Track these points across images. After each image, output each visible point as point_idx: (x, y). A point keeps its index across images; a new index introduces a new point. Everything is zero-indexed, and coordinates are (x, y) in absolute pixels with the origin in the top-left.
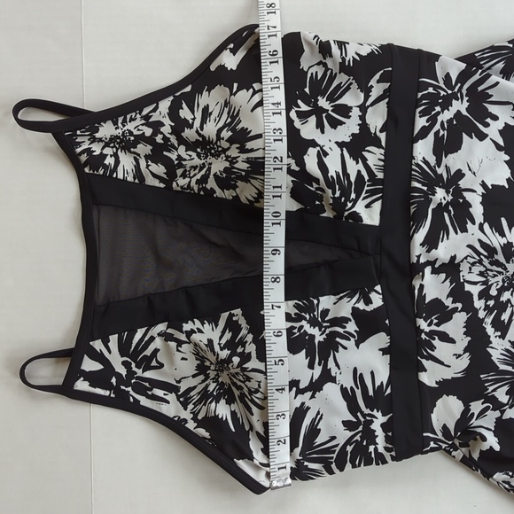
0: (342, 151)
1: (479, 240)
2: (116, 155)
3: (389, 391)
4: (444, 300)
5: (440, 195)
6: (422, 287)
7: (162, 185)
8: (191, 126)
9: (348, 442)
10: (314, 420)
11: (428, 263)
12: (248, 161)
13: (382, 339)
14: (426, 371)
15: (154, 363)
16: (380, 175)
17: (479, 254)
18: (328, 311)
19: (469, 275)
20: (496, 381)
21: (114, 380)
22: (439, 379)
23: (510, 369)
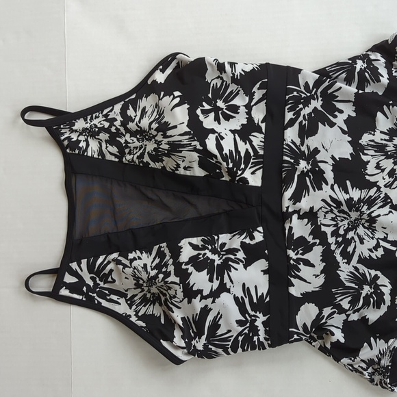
0: (235, 136)
1: (330, 196)
2: (87, 141)
3: (268, 299)
4: (307, 237)
5: (303, 165)
6: (291, 228)
7: (117, 160)
8: (133, 121)
9: (240, 334)
10: (215, 318)
11: (295, 212)
12: (168, 143)
13: (262, 264)
14: (294, 286)
15: (110, 279)
16: (261, 152)
17: (330, 206)
18: (225, 244)
19: (325, 220)
20: (343, 294)
21: (85, 289)
22: (303, 291)
23: (353, 285)
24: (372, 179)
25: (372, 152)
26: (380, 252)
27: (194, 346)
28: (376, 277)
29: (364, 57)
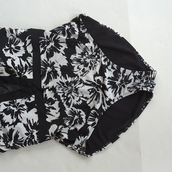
0: (20, 59)
1: (60, 81)
3: (38, 124)
4: (52, 98)
6: (46, 95)
9: (27, 139)
10: (16, 133)
11: (47, 88)
13: (34, 110)
14: (48, 118)
16: (32, 65)
17: (60, 85)
18: (19, 103)
19: (59, 91)
20: (67, 119)
22: (52, 120)
23: (71, 116)
24: (76, 73)
25: (75, 62)
26: (81, 102)
27: (9, 145)
28: (80, 112)
29: (69, 24)
